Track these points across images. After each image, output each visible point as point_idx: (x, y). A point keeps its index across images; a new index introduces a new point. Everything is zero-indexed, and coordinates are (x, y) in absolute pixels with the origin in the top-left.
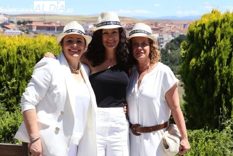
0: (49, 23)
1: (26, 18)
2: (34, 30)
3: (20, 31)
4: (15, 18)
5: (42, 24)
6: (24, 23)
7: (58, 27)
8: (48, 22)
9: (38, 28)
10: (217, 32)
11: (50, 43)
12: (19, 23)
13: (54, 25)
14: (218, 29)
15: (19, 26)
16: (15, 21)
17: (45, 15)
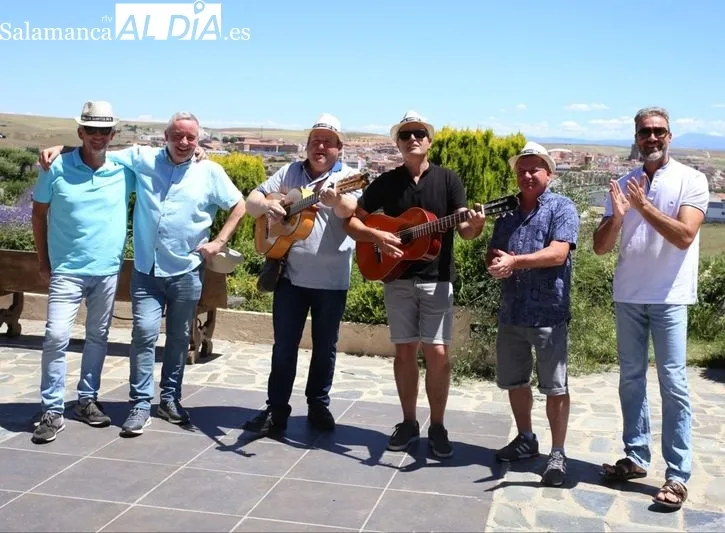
0: (268, 141)
1: (236, 134)
2: (247, 149)
3: (226, 152)
4: (220, 133)
5: (258, 143)
6: (232, 140)
7: (280, 147)
8: (266, 139)
9: (253, 147)
10: (443, 153)
11: (245, 164)
12: (225, 140)
13: (274, 143)
14: (445, 149)
15: (225, 145)
16: (220, 138)
17: (262, 130)
